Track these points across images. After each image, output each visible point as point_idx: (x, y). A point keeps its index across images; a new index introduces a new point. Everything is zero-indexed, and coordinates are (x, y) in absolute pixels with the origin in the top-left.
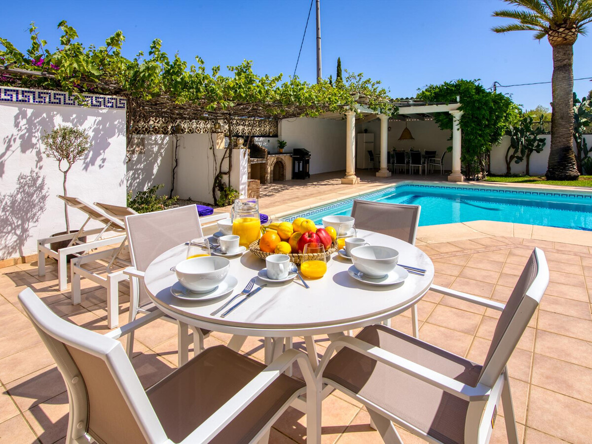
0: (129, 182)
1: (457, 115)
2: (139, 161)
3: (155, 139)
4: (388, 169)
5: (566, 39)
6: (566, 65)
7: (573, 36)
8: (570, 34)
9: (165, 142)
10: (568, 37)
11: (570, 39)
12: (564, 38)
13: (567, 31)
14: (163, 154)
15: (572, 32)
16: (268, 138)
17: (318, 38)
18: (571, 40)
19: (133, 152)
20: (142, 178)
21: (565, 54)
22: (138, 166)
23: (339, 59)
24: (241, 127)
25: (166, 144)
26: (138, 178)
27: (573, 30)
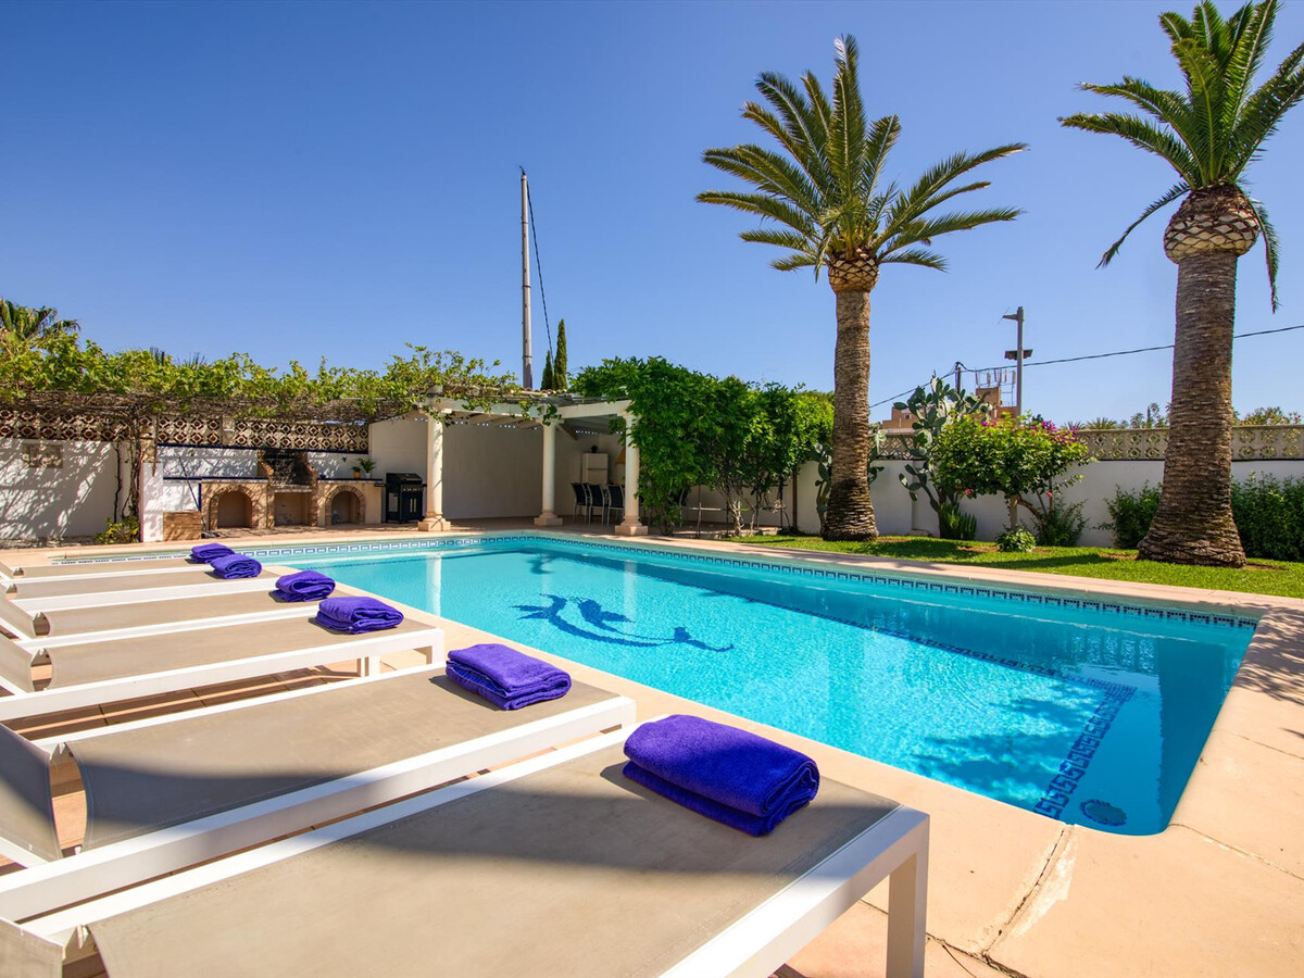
0: (28, 506)
1: (631, 420)
2: (46, 478)
3: (83, 446)
4: (554, 513)
5: (847, 281)
6: (849, 328)
7: (859, 274)
8: (853, 270)
9: (104, 451)
10: (849, 277)
11: (854, 280)
12: (842, 278)
13: (847, 266)
14: (99, 469)
15: (856, 267)
16: (344, 455)
17: (524, 286)
18: (857, 282)
19: (38, 464)
20: (55, 501)
21: (847, 308)
22: (48, 484)
23: (562, 323)
24: (279, 436)
25: (105, 455)
26: (47, 499)
27: (860, 264)
